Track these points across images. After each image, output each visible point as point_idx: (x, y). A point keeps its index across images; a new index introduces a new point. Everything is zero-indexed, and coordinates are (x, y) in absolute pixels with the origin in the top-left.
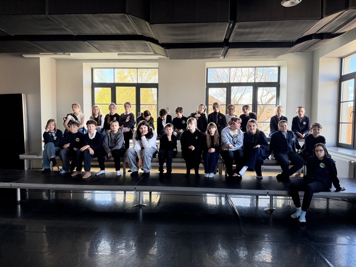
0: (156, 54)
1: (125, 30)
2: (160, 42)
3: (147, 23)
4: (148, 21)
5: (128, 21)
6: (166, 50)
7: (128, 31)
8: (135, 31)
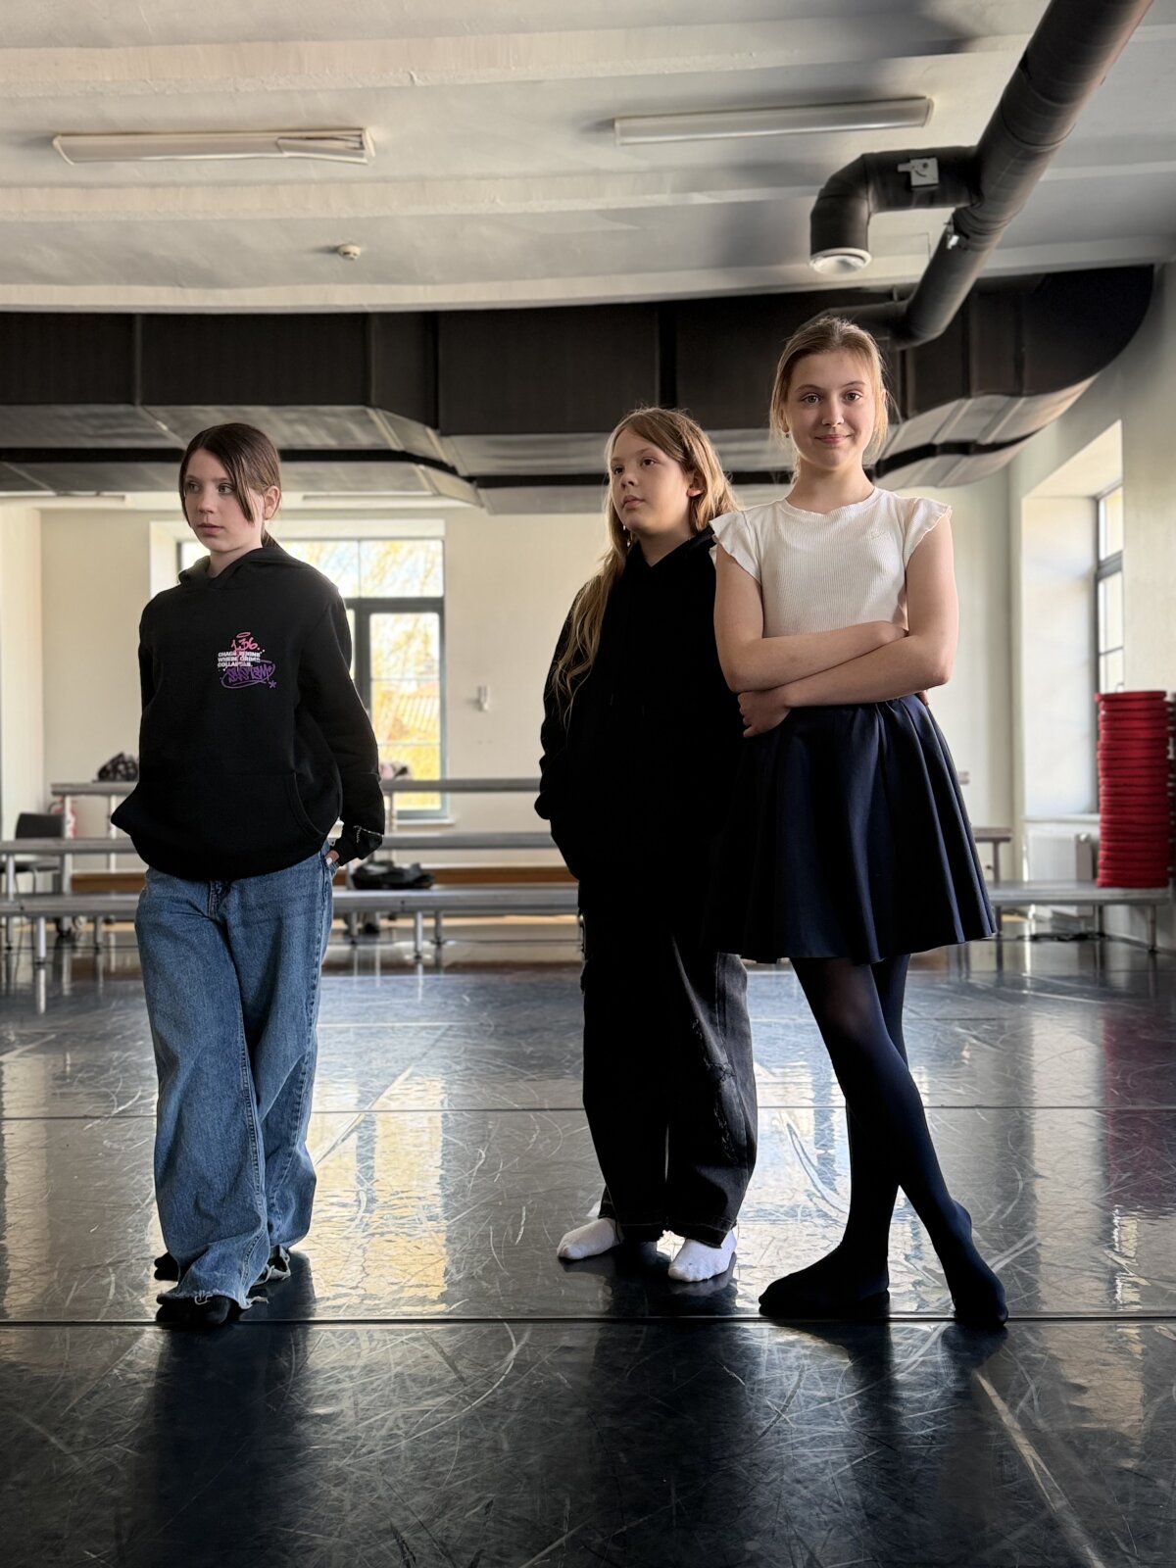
0: (438, 494)
1: (353, 438)
2: (462, 472)
3: (430, 432)
4: (435, 426)
5: (371, 422)
6: (482, 492)
7: (363, 440)
8: (385, 440)
